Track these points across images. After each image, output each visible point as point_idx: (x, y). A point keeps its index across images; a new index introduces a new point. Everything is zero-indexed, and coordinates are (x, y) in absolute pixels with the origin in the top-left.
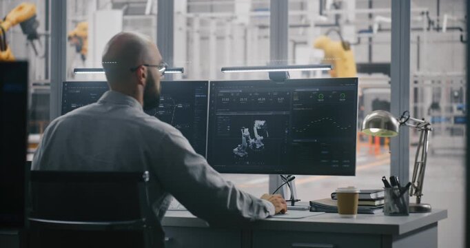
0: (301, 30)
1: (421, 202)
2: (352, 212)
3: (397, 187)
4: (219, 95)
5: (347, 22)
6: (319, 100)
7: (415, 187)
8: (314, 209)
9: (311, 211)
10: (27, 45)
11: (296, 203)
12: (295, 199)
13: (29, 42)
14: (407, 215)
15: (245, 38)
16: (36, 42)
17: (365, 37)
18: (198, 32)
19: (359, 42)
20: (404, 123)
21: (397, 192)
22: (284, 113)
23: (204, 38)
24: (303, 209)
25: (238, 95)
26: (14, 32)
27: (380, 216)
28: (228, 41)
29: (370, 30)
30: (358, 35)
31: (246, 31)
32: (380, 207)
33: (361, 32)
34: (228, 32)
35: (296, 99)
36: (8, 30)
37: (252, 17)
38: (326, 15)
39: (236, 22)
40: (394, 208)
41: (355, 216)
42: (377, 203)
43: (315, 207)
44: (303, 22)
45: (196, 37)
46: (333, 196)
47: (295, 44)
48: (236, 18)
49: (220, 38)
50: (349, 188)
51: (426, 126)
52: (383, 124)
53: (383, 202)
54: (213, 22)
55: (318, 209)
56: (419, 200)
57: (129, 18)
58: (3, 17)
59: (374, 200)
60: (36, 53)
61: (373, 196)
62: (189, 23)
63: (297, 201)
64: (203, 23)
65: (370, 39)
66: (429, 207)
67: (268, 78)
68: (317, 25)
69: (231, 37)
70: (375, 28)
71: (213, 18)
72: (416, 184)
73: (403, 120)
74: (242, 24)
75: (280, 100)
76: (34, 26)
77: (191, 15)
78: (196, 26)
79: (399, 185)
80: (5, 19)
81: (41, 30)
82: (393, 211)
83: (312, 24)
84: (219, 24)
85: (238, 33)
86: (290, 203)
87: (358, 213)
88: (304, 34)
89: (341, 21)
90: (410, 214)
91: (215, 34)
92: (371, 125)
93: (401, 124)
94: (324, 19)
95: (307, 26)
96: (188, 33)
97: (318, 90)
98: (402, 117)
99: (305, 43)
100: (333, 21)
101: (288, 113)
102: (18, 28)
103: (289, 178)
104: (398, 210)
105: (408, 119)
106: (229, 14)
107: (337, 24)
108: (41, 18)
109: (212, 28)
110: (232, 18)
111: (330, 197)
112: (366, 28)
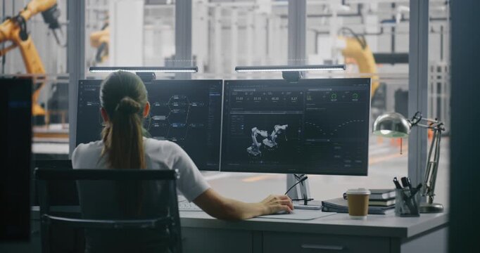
0: (323, 20)
1: (434, 202)
2: (362, 214)
3: (408, 188)
4: (234, 94)
5: (370, 12)
6: (332, 100)
7: (427, 187)
8: (325, 209)
9: (323, 211)
10: (48, 34)
11: (309, 203)
12: (308, 198)
13: (51, 31)
14: (418, 216)
15: (267, 28)
16: (58, 31)
17: (388, 27)
18: (220, 21)
19: (382, 32)
20: (416, 123)
21: (408, 193)
22: (298, 112)
23: (226, 28)
24: (316, 209)
25: (251, 94)
26: (35, 22)
27: (392, 217)
28: (249, 30)
29: (394, 20)
30: (381, 25)
31: (267, 21)
32: (392, 207)
33: (384, 21)
34: (249, 22)
35: (309, 99)
36: (29, 18)
37: (274, 7)
38: (348, 5)
39: (257, 11)
40: (405, 209)
41: (365, 217)
42: (389, 203)
43: (327, 207)
44: (325, 12)
45: (217, 27)
46: (345, 196)
47: (317, 33)
48: (258, 7)
49: (242, 28)
50: (360, 189)
51: (439, 126)
52: (394, 126)
53: (394, 202)
54: (235, 12)
55: (330, 210)
56: (431, 201)
57: (150, 7)
58: (25, 6)
59: (385, 201)
60: (58, 42)
61: (385, 196)
62: (211, 12)
63: (310, 200)
64: (224, 12)
65: (393, 29)
66: (441, 207)
67: (281, 78)
68: (339, 15)
69: (253, 27)
70: (398, 17)
71: (234, 7)
72: (428, 184)
73: (415, 121)
74: (264, 14)
75: (294, 99)
76: (55, 15)
77: (212, 5)
78: (218, 15)
79: (410, 185)
80: (26, 9)
81: (62, 19)
82: (404, 212)
83: (335, 13)
84: (241, 14)
85: (260, 23)
86: (303, 202)
87: (369, 213)
88: (326, 24)
89: (364, 11)
90: (421, 215)
91: (236, 24)
92: (382, 127)
93: (413, 125)
94: (346, 9)
95: (329, 16)
96: (209, 23)
97: (331, 90)
98: (414, 118)
99: (328, 33)
100: (355, 11)
101: (301, 112)
102: (40, 17)
103: (303, 177)
104: (409, 211)
105: (420, 119)
106: (250, 4)
107: (359, 14)
108: (62, 7)
109: (234, 17)
110: (254, 7)
111: (342, 197)
112: (389, 17)
